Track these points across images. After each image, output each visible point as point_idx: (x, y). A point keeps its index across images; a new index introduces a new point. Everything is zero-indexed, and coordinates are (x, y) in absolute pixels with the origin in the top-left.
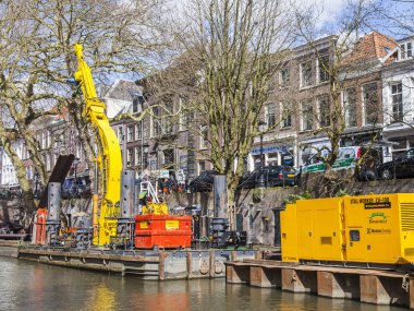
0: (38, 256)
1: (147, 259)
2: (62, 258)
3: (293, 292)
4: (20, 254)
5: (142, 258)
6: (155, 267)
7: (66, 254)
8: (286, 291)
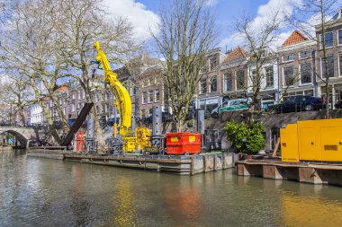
0: (80, 159)
1: (183, 161)
2: (102, 160)
3: (313, 184)
4: (65, 158)
5: (178, 161)
6: (188, 166)
7: (105, 157)
8: (303, 182)
